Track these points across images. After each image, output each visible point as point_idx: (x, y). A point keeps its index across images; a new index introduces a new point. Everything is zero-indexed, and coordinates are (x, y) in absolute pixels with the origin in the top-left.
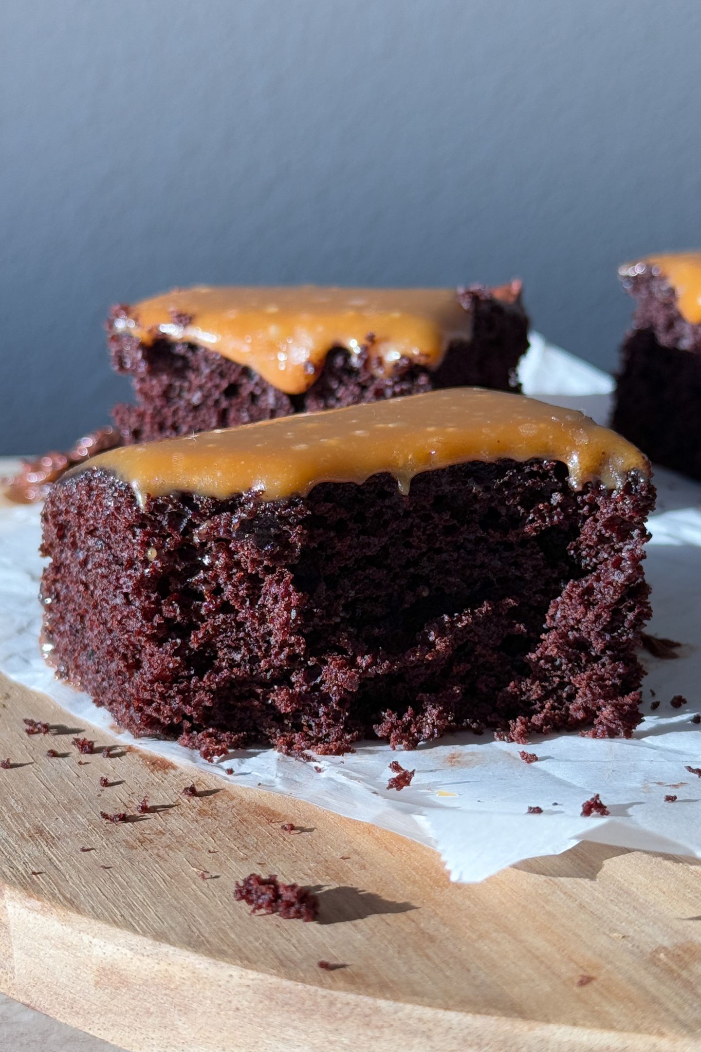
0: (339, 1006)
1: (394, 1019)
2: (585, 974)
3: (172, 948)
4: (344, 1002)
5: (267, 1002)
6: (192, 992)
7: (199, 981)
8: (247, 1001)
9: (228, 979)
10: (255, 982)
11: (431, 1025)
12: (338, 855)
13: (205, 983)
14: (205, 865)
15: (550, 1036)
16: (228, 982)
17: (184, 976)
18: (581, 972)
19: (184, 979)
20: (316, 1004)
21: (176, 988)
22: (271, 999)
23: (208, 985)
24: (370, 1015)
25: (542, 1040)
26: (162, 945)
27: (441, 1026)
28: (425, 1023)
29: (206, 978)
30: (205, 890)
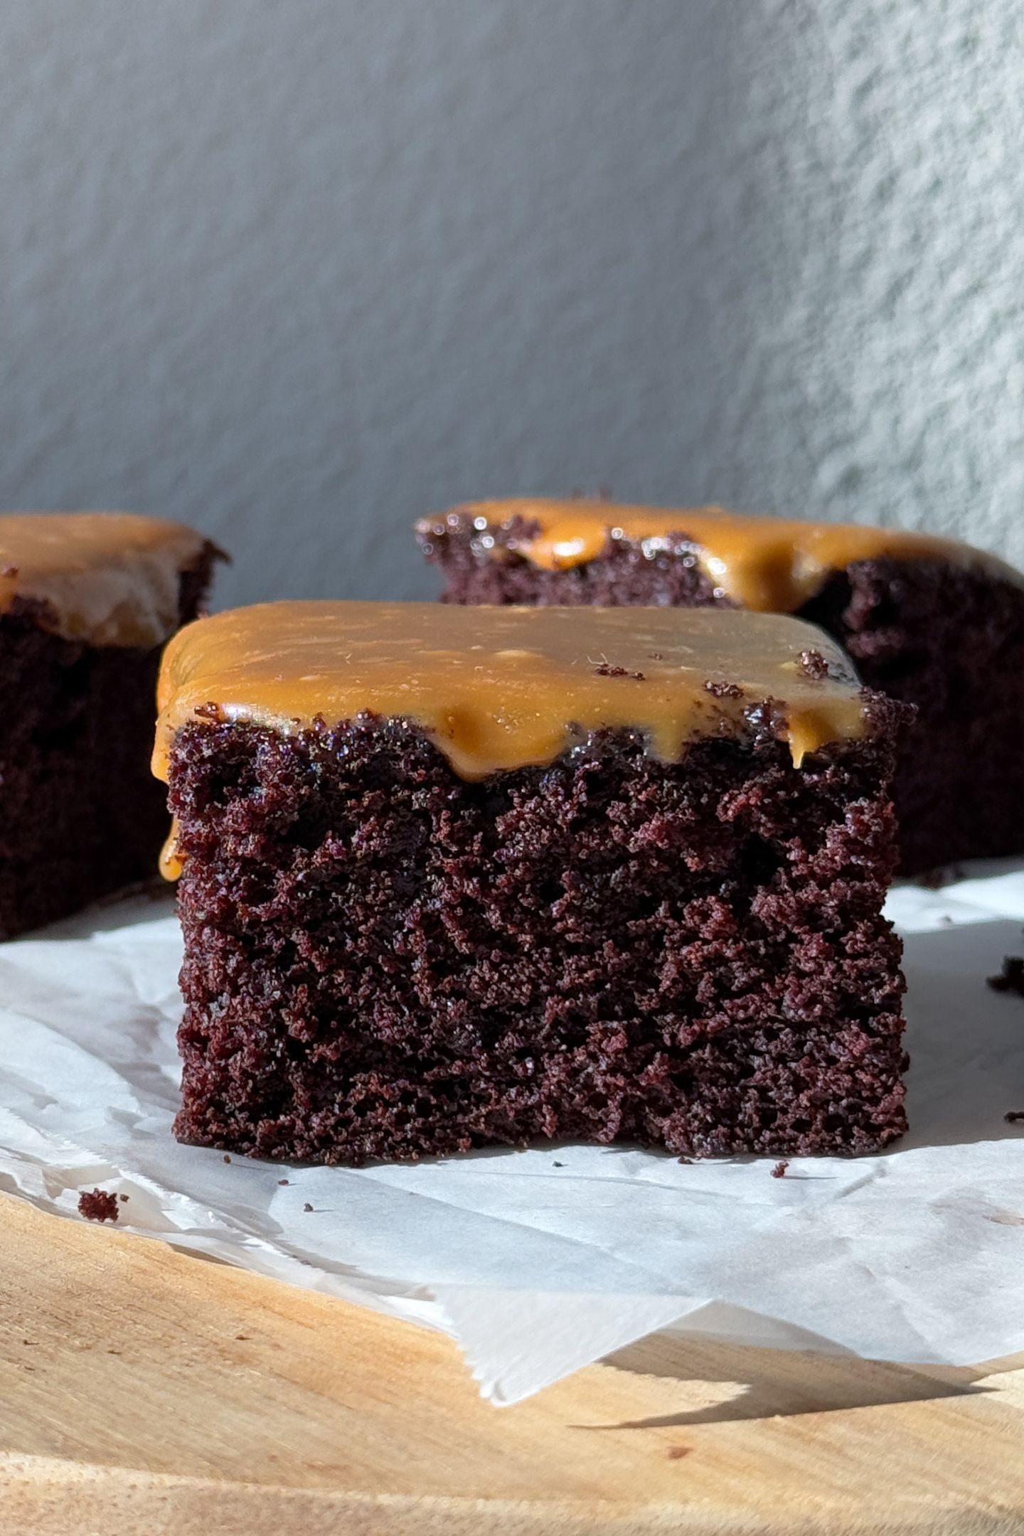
0: (316, 1511)
1: (407, 1522)
2: (676, 1445)
3: (29, 1457)
4: (324, 1504)
5: (196, 1521)
6: (66, 1522)
7: (78, 1502)
8: (162, 1523)
9: (130, 1492)
10: (176, 1491)
11: (465, 1524)
12: (231, 1335)
13: (89, 1505)
14: (27, 1359)
15: (651, 1522)
16: (129, 1496)
17: (53, 1499)
18: (669, 1444)
19: (53, 1503)
20: (277, 1512)
21: (39, 1520)
22: (203, 1515)
23: (95, 1506)
24: (367, 1520)
25: (640, 1529)
26: (11, 1454)
27: (481, 1523)
28: (455, 1522)
29: (92, 1496)
30: (44, 1387)
